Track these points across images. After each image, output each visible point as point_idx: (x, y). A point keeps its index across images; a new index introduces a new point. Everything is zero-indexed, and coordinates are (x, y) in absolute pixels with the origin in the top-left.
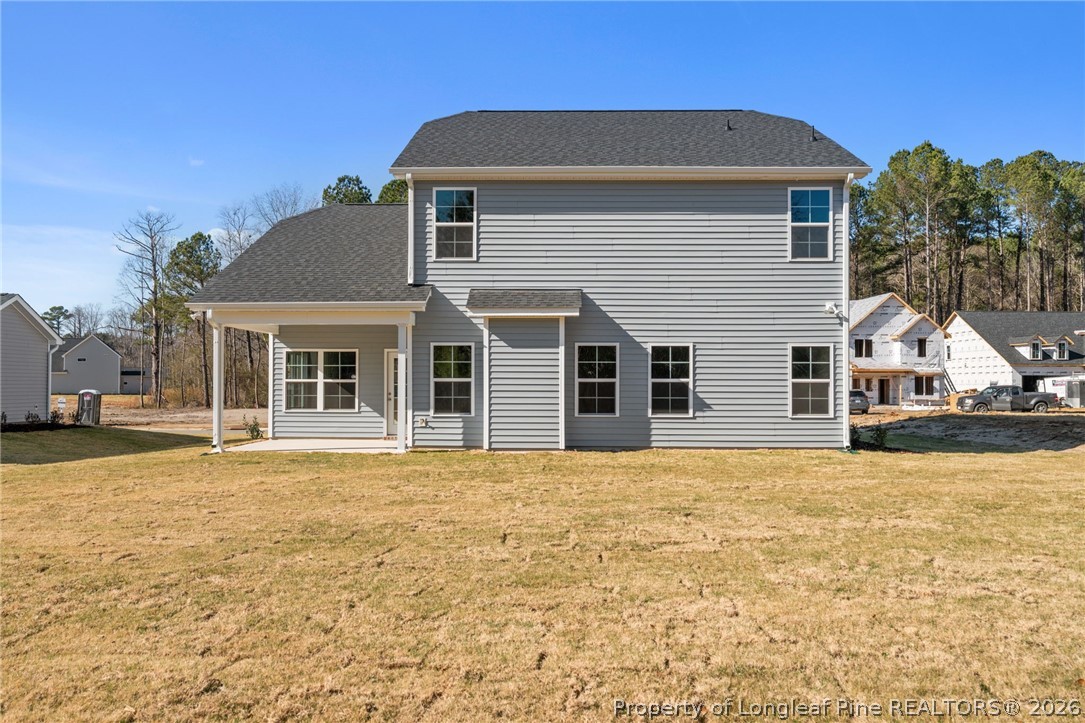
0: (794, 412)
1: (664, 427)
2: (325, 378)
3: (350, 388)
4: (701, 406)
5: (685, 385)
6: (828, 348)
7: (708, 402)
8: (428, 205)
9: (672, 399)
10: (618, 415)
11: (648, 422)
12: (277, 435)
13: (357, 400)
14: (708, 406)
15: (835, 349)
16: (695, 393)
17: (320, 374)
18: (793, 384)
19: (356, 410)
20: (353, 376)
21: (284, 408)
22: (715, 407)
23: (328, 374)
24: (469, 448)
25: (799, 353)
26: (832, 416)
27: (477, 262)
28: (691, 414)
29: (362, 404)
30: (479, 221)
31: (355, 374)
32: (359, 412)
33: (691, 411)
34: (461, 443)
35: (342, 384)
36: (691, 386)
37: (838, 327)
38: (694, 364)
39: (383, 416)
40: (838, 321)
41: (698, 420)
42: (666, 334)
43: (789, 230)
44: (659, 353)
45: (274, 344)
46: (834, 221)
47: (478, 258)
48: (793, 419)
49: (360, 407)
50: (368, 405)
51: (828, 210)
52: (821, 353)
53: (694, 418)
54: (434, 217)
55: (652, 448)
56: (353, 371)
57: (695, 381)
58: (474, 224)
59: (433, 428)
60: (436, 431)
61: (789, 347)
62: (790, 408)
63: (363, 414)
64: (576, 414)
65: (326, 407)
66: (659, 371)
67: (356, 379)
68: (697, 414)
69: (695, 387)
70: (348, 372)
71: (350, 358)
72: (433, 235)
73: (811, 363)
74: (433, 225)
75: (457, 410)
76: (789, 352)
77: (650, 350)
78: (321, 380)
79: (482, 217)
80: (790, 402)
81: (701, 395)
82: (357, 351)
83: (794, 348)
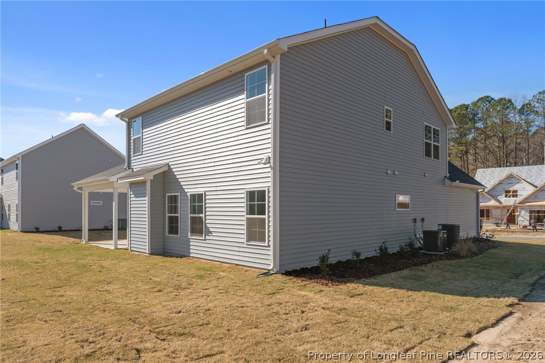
0: (247, 240)
1: (195, 244)
4: (208, 232)
5: (202, 219)
6: (265, 191)
7: (211, 230)
8: (131, 129)
10: (179, 235)
11: (189, 241)
14: (211, 232)
15: (268, 193)
16: (205, 224)
18: (247, 219)
22: (213, 234)
26: (267, 245)
27: (142, 154)
28: (204, 237)
30: (143, 133)
33: (204, 235)
38: (205, 205)
40: (269, 170)
41: (207, 242)
42: (195, 186)
43: (245, 105)
46: (268, 90)
47: (142, 152)
48: (248, 245)
51: (265, 83)
53: (205, 240)
54: (132, 135)
55: (190, 257)
57: (205, 216)
58: (141, 135)
61: (245, 192)
62: (245, 236)
64: (167, 235)
66: (193, 209)
68: (206, 237)
69: (205, 220)
72: (132, 144)
73: (256, 203)
74: (132, 139)
76: (245, 196)
77: (189, 197)
80: (246, 232)
81: (208, 225)
83: (247, 193)
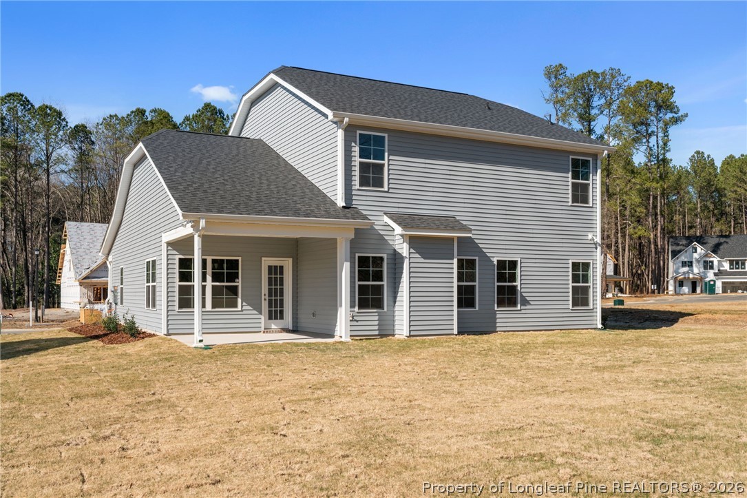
0: (573, 306)
1: (503, 316)
2: (213, 281)
3: (234, 290)
4: (525, 302)
5: (515, 287)
6: (590, 263)
7: (528, 299)
8: (353, 144)
9: (508, 297)
10: (477, 309)
11: (494, 313)
12: (170, 332)
13: (239, 300)
14: (528, 302)
15: (593, 264)
16: (521, 293)
17: (209, 278)
18: (573, 287)
19: (239, 308)
20: (237, 280)
21: (177, 308)
22: (532, 303)
23: (216, 278)
24: (382, 336)
25: (576, 266)
26: (592, 308)
27: (387, 192)
28: (519, 308)
29: (244, 304)
30: (389, 160)
31: (238, 278)
32: (242, 311)
33: (519, 305)
34: (377, 333)
35: (226, 286)
36: (519, 288)
37: (594, 250)
38: (520, 272)
39: (261, 314)
40: (594, 246)
41: (523, 312)
42: (504, 251)
43: (570, 184)
44: (501, 264)
45: (167, 251)
46: (593, 180)
47: (389, 188)
48: (573, 310)
49: (242, 306)
50: (249, 305)
51: (590, 173)
52: (586, 266)
53: (520, 310)
54: (357, 154)
55: (497, 332)
56: (236, 275)
57: (521, 284)
58: (386, 162)
59: (357, 321)
60: (359, 323)
61: (570, 262)
62: (571, 302)
63: (244, 312)
65: (213, 307)
66: (501, 278)
67: (239, 283)
68: (523, 307)
69: (521, 288)
70: (233, 277)
71: (233, 264)
72: (357, 168)
73: (581, 273)
74: (357, 160)
75: (374, 307)
76: (570, 266)
77: (496, 263)
78: (209, 283)
79: (391, 157)
80: (571, 298)
81: (524, 294)
82: (240, 258)
83: (573, 263)
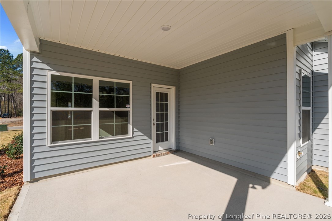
3: (124, 115)
13: (130, 127)
17: (95, 103)
19: (130, 135)
20: (127, 106)
21: (47, 142)
23: (103, 103)
29: (135, 130)
31: (129, 103)
32: (133, 137)
35: (116, 112)
39: (151, 138)
45: (32, 63)
49: (133, 133)
50: (139, 130)
56: (127, 100)
63: (135, 139)
65: (101, 136)
67: (130, 108)
70: (123, 102)
78: (96, 109)
82: (130, 83)
